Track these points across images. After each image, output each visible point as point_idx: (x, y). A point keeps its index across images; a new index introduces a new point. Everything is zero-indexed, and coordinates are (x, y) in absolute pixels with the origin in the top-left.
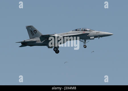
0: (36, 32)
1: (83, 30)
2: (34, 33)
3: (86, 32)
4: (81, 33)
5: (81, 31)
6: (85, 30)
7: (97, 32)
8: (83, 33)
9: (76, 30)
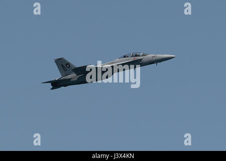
0: (69, 65)
1: (134, 55)
2: (66, 67)
3: (138, 58)
4: (131, 59)
5: (131, 57)
6: (136, 56)
7: (153, 55)
8: (135, 59)
9: (125, 57)
